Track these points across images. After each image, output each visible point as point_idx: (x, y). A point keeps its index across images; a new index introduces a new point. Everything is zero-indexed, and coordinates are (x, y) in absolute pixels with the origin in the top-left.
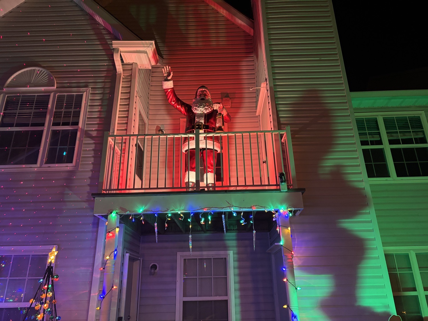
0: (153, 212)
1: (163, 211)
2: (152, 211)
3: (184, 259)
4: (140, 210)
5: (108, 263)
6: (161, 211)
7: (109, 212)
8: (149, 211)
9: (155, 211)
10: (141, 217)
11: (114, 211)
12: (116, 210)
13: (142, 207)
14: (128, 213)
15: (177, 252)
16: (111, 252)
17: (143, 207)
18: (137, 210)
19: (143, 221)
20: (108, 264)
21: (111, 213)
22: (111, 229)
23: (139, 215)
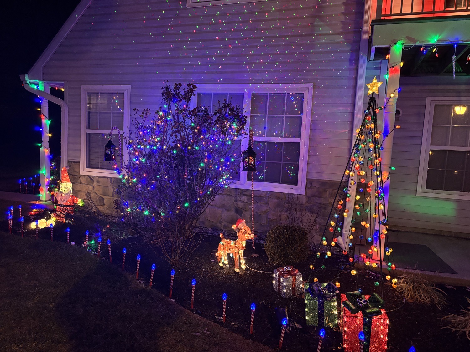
0: (451, 42)
1: (465, 40)
2: (449, 41)
3: (435, 105)
4: (434, 40)
5: (390, 101)
6: (462, 41)
7: (392, 43)
8: (445, 40)
9: (454, 41)
10: (434, 48)
11: (399, 41)
12: (401, 40)
13: (436, 35)
14: (418, 43)
15: (427, 97)
16: (394, 89)
17: (438, 36)
18: (429, 39)
19: (436, 53)
20: (391, 103)
21: (395, 44)
22: (394, 63)
23: (432, 46)
